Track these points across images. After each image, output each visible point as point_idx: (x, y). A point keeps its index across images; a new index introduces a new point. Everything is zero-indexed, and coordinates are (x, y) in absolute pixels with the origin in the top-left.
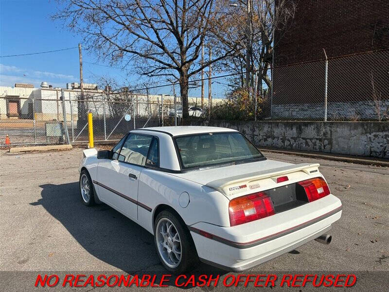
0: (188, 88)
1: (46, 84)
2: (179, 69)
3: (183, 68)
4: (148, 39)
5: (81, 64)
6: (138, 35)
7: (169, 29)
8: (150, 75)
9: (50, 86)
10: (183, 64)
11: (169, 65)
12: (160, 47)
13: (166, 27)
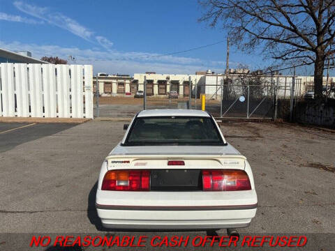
0: (323, 69)
1: (210, 71)
2: (314, 50)
3: (319, 49)
4: (281, 25)
5: (228, 54)
6: (269, 23)
7: (307, 12)
8: (284, 58)
9: (213, 73)
10: (320, 44)
11: (304, 47)
12: (293, 31)
13: (304, 10)
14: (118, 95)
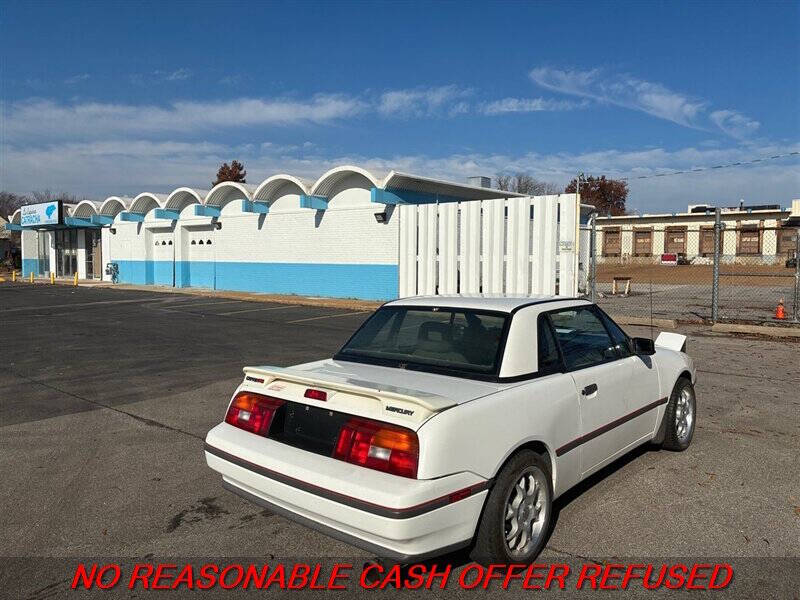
14: (739, 260)
